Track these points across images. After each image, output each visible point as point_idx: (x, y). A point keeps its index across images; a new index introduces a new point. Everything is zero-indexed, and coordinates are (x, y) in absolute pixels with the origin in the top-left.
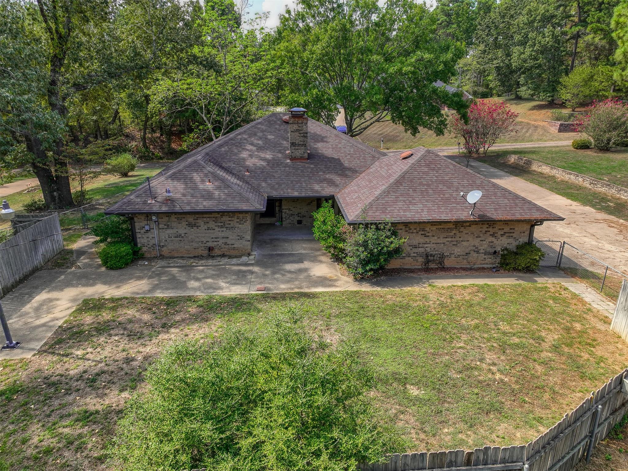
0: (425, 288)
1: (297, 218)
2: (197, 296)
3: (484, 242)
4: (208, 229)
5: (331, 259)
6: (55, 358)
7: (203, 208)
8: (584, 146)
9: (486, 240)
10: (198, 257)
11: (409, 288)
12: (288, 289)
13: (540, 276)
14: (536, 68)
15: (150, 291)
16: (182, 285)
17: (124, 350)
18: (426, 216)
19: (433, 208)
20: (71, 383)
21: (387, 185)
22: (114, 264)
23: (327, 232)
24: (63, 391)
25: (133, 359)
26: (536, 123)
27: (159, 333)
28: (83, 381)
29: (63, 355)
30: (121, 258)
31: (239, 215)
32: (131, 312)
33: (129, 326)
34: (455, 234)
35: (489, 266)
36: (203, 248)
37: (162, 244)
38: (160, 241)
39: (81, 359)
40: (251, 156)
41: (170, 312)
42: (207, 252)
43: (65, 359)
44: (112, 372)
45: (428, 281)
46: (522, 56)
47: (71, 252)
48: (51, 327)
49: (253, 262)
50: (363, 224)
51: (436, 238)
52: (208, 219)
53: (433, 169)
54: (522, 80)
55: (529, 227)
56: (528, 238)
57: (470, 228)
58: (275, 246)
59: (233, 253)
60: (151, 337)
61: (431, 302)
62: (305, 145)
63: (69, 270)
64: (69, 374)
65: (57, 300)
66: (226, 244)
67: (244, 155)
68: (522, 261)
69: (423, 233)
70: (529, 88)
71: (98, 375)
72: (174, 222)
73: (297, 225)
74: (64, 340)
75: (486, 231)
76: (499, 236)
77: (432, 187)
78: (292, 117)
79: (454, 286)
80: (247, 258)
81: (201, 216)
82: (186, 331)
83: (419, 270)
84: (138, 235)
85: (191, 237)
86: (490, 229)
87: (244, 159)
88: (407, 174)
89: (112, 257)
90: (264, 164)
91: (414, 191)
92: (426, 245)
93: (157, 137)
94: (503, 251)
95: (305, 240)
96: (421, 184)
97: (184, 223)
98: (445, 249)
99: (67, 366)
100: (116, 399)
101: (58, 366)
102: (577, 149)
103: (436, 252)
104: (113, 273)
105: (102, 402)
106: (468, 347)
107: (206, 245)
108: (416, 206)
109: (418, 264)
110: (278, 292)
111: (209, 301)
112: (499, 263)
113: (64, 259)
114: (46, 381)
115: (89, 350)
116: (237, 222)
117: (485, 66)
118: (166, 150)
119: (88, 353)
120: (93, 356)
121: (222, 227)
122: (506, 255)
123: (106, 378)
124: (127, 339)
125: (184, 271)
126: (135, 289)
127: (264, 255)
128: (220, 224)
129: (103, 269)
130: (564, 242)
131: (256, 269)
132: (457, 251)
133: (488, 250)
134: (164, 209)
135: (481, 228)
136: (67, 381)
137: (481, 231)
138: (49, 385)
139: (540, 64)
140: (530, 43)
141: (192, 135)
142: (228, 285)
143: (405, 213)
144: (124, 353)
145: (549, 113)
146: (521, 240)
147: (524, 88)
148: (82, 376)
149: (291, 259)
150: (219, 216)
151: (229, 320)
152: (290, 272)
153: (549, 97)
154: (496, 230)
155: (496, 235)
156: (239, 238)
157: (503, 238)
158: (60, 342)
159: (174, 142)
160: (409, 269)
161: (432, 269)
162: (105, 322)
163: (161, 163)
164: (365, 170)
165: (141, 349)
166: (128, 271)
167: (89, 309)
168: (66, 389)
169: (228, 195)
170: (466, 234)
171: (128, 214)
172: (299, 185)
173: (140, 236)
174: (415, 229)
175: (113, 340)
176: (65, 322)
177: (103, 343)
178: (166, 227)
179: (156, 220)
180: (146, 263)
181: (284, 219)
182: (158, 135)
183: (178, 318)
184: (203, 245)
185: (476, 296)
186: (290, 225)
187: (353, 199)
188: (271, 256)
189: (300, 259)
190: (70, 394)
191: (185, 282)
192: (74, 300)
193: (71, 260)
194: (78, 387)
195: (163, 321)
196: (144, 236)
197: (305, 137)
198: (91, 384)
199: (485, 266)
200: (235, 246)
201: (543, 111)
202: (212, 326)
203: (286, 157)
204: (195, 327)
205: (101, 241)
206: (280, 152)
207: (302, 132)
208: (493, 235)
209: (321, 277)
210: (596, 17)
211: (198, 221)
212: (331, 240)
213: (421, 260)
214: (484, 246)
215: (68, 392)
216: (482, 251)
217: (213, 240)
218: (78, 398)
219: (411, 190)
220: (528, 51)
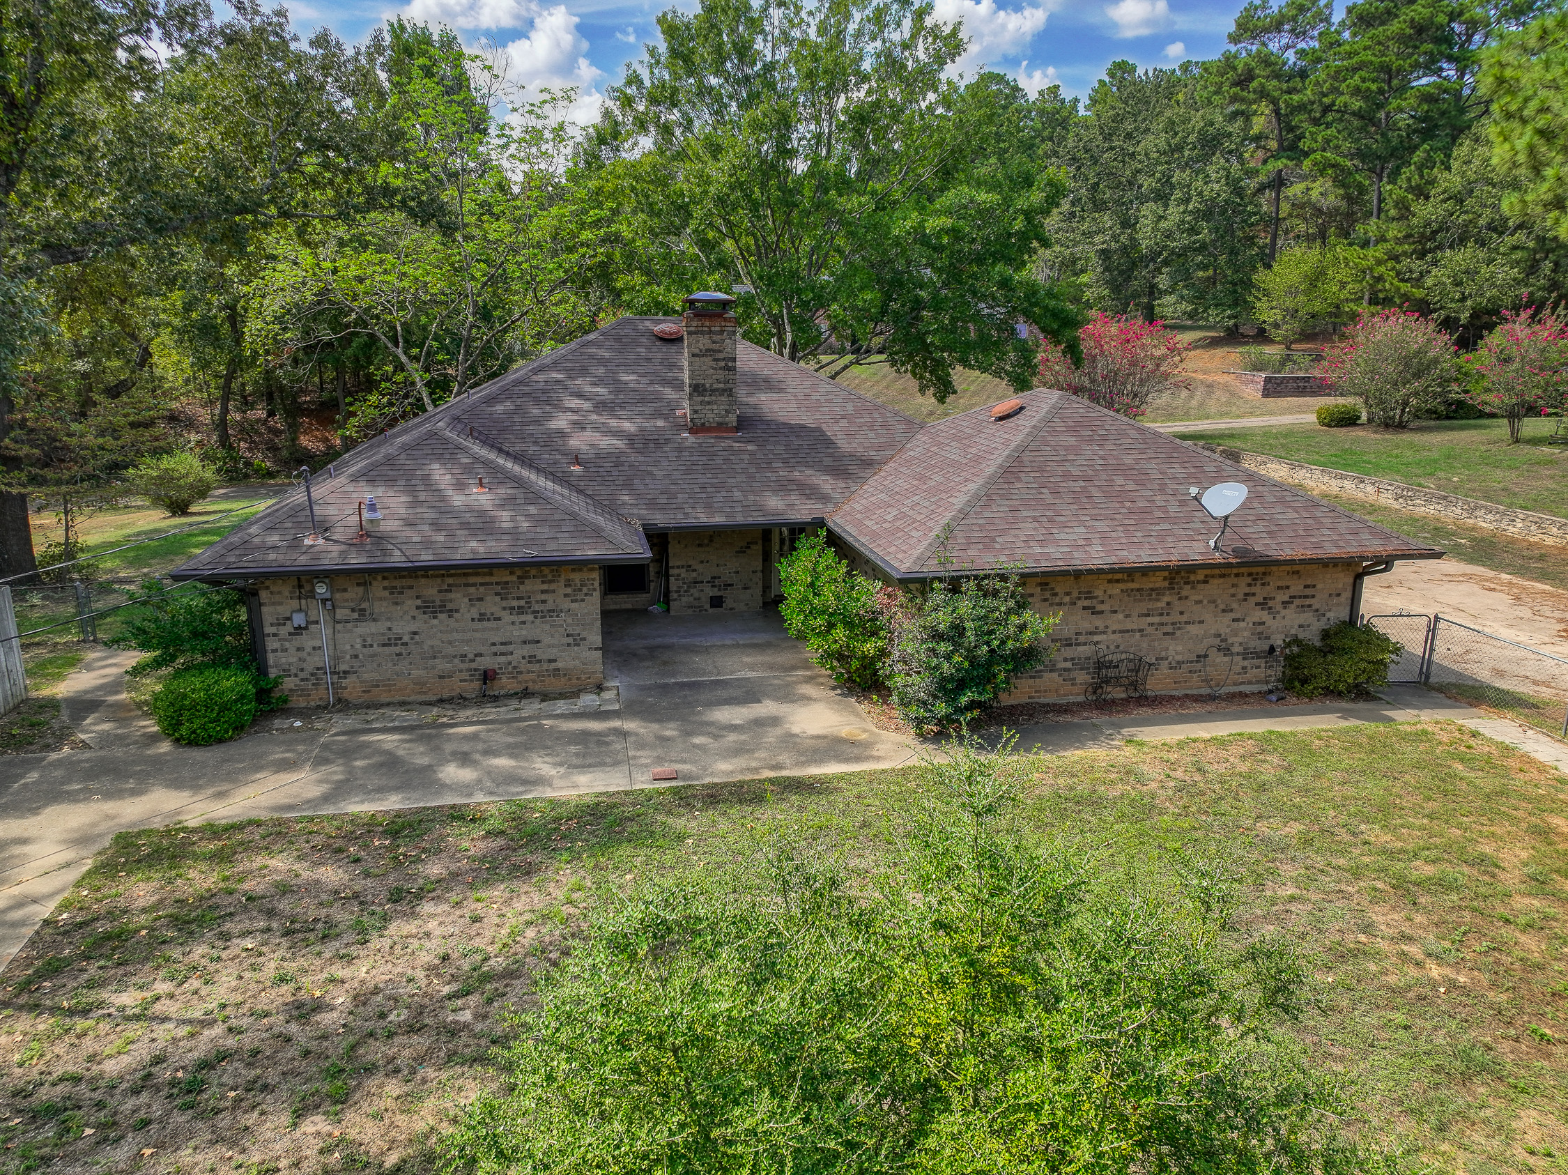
0: (1119, 748)
1: (710, 592)
2: (479, 804)
3: (1242, 624)
4: (482, 617)
5: (834, 688)
6: (44, 1024)
7: (471, 556)
8: (1347, 420)
9: (1247, 619)
10: (450, 701)
11: (1079, 753)
12: (742, 771)
13: (1393, 705)
14: (1195, 250)
15: (326, 799)
16: (423, 778)
17: (283, 980)
18: (1102, 554)
19: (1114, 535)
20: (112, 1103)
21: (980, 481)
22: (203, 727)
23: (824, 612)
24: (88, 1131)
25: (319, 1006)
26: (1209, 378)
27: (386, 918)
28: (158, 1090)
29: (71, 1012)
30: (224, 708)
31: (572, 576)
32: (280, 864)
33: (284, 905)
34: (1168, 604)
35: (1255, 688)
36: (465, 675)
37: (344, 667)
38: (336, 659)
39: (137, 1018)
40: (579, 425)
41: (405, 855)
42: (476, 684)
43: (80, 1024)
44: (255, 1053)
45: (1119, 733)
46: (1163, 224)
47: (52, 705)
48: (15, 925)
49: (617, 707)
50: (940, 580)
51: (1121, 616)
52: (482, 589)
53: (1090, 440)
54: (1163, 281)
55: (1351, 580)
56: (1348, 608)
57: (1207, 586)
58: (665, 663)
59: (552, 685)
60: (364, 931)
61: (1154, 785)
62: (729, 392)
63: (53, 756)
64: (102, 1073)
65: (23, 841)
66: (532, 659)
67: (560, 422)
68: (1345, 670)
69: (1087, 603)
70: (1182, 297)
71: (205, 1065)
72: (381, 599)
73: (711, 611)
74: (69, 961)
75: (1246, 595)
76: (1279, 607)
77: (1097, 483)
78: (696, 315)
79: (1194, 741)
80: (594, 697)
81: (463, 580)
82: (472, 907)
83: (1082, 706)
84: (271, 644)
85: (429, 642)
86: (1257, 589)
87: (562, 434)
88: (1028, 453)
89: (194, 706)
90: (620, 444)
91: (1055, 492)
92: (1096, 638)
93: (258, 420)
94: (1288, 645)
95: (745, 646)
96: (1067, 476)
97: (410, 604)
98: (1145, 645)
99: (89, 1045)
100: (286, 1142)
101: (57, 1050)
102: (1329, 426)
103: (1124, 656)
104: (196, 754)
105: (241, 1158)
106: (1314, 897)
107: (473, 665)
108: (1067, 530)
109: (1076, 689)
110: (716, 780)
111: (517, 818)
112: (1279, 681)
113: (32, 725)
114: (22, 1103)
115: (162, 987)
116: (566, 595)
117: (1075, 250)
118: (285, 453)
119: (158, 999)
120: (179, 1005)
121: (521, 611)
122: (1300, 655)
123: (237, 1074)
124: (285, 942)
125: (420, 739)
126: (281, 798)
127: (643, 688)
128: (515, 603)
129: (165, 747)
130: (1436, 617)
131: (630, 725)
132: (1176, 650)
133: (1252, 644)
134: (357, 560)
135: (1233, 586)
136: (97, 1095)
137: (1233, 595)
138: (37, 1116)
139: (1204, 243)
140: (1177, 194)
141: (373, 398)
142: (562, 770)
143: (1046, 550)
144: (284, 988)
145: (1235, 354)
146: (1330, 615)
147: (1172, 299)
148: (150, 1075)
149: (724, 694)
150: (514, 578)
151: (596, 866)
152: (734, 728)
153: (1229, 317)
154: (1270, 590)
155: (1270, 604)
156: (570, 640)
157: (1287, 611)
158: (54, 969)
159: (305, 433)
160: (1055, 705)
161: (1113, 701)
162: (202, 898)
163: (272, 485)
164: (893, 456)
165: (339, 971)
166: (246, 747)
167: (139, 861)
168: (99, 1126)
169: (538, 520)
170: (1198, 602)
171: (245, 576)
172: (725, 494)
173: (276, 645)
174: (1068, 594)
175: (237, 951)
176: (62, 908)
177: (204, 962)
178: (356, 615)
179: (328, 595)
180: (298, 724)
181: (675, 595)
182: (261, 414)
183: (435, 869)
184: (466, 665)
185: (1264, 761)
186: (690, 612)
187: (886, 521)
188: (665, 689)
189: (747, 692)
190: (117, 1141)
191: (429, 768)
192: (81, 840)
193: (57, 726)
194: (142, 1114)
195: (392, 880)
196: (287, 644)
197: (729, 369)
198: (189, 1098)
199: (1246, 689)
200: (559, 665)
201: (1220, 352)
202: (551, 887)
203: (679, 426)
204: (498, 892)
205: (158, 663)
206: (657, 414)
207: (721, 356)
208: (1262, 605)
209: (824, 737)
210: (1320, 139)
211: (452, 596)
212: (840, 633)
213: (1082, 678)
214: (1242, 636)
215: (109, 1133)
216: (1236, 649)
217: (494, 649)
218: (148, 1152)
219: (1044, 490)
220: (1174, 213)
